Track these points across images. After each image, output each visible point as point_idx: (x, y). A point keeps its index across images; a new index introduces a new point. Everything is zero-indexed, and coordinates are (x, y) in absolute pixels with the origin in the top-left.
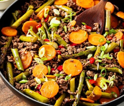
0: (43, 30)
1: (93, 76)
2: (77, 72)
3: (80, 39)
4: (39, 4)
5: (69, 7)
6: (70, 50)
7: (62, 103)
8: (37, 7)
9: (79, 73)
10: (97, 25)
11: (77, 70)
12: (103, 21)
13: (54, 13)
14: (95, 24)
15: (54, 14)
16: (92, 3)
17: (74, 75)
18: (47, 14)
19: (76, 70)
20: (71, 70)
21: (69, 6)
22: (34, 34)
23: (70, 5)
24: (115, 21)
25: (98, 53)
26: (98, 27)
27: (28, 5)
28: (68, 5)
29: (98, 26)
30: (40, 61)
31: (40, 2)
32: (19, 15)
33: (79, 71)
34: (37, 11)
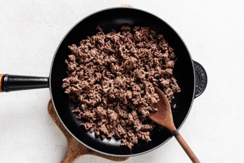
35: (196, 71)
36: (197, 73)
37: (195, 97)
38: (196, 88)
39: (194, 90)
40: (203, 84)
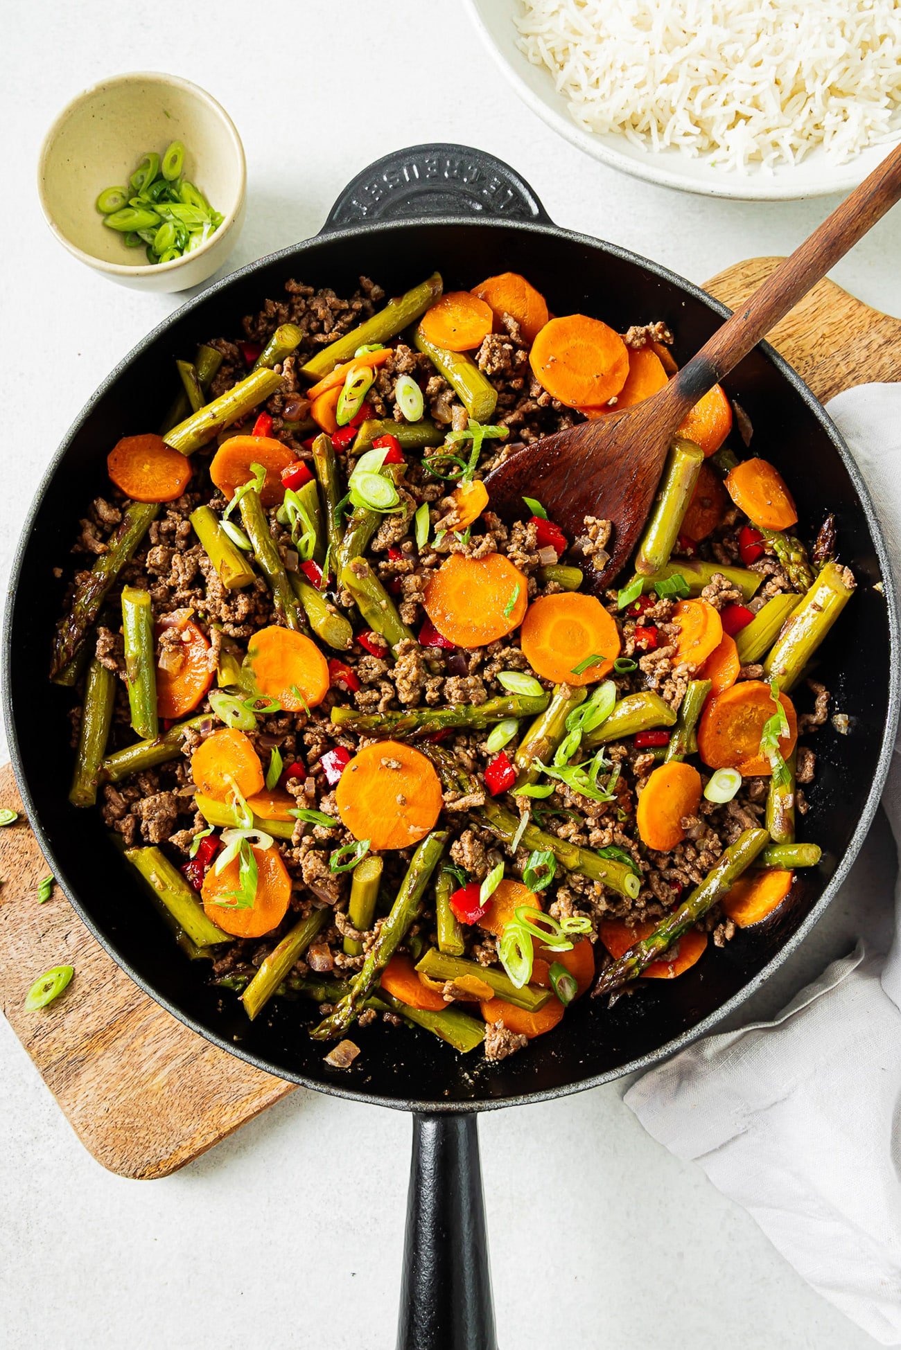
0: (307, 510)
1: (479, 872)
2: (405, 834)
3: (477, 622)
4: (337, 319)
5: (484, 372)
6: (405, 678)
7: (294, 968)
8: (320, 338)
9: (413, 841)
10: (601, 531)
11: (404, 823)
12: (637, 517)
13: (394, 401)
14: (589, 519)
15: (395, 407)
16: (616, 369)
17: (381, 844)
18: (356, 405)
19: (399, 822)
20: (373, 820)
21: (489, 370)
22: (251, 529)
23: (492, 364)
24: (707, 502)
25: (549, 738)
26: (602, 546)
27: (277, 314)
28: (482, 361)
29: (602, 537)
30: (236, 714)
31: (345, 305)
32: (227, 371)
33: (414, 831)
34: (311, 367)
35: (386, 216)
36: (395, 205)
37: (544, 218)
38: (488, 211)
39: (499, 222)
40: (462, 170)
